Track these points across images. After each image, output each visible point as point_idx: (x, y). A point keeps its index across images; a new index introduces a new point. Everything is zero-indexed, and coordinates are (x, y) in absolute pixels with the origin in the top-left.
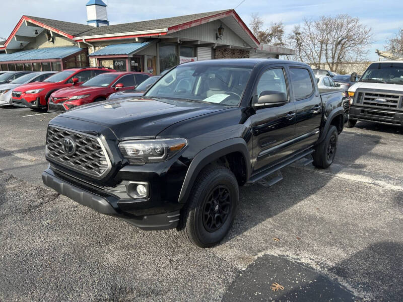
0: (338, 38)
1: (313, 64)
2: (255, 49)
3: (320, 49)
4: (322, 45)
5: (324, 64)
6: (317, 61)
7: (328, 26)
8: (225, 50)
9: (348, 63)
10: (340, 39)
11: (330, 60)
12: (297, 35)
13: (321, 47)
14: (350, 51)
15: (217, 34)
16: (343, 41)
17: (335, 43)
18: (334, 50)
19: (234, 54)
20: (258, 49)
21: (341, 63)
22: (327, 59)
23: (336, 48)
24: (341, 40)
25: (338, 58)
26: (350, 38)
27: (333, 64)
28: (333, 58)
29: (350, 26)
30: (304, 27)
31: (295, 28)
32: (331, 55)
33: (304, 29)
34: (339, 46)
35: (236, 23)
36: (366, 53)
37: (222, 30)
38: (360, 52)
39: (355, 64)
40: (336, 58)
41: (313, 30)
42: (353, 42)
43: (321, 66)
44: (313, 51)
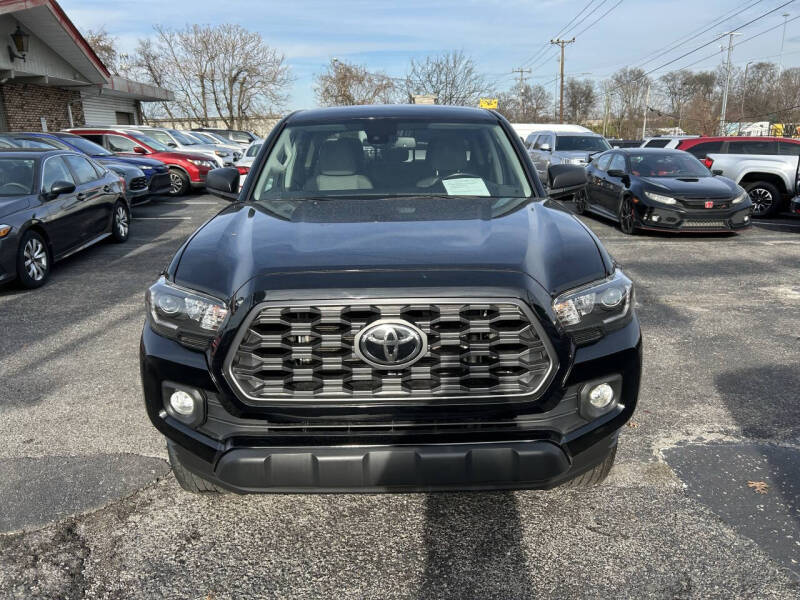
0: (231, 71)
1: (194, 120)
2: (99, 86)
3: (200, 90)
4: (202, 82)
5: (215, 120)
6: (201, 113)
7: (206, 45)
8: (25, 88)
9: (258, 117)
10: (234, 72)
11: (226, 113)
12: (148, 60)
13: (203, 87)
14: (257, 95)
15: (9, 48)
16: (241, 76)
17: (227, 79)
18: (228, 92)
19: (47, 96)
20: (105, 86)
21: (247, 119)
22: (219, 109)
23: (231, 90)
24: (238, 74)
25: (240, 107)
26: (252, 71)
27: (232, 119)
28: (230, 107)
29: (247, 48)
30: (159, 43)
31: (142, 43)
32: (225, 102)
33: (161, 48)
34: (237, 86)
35: (55, 24)
36: (285, 100)
37: (24, 39)
38: (275, 98)
39: (270, 121)
40: (236, 109)
41: (180, 52)
42: (260, 78)
43: (210, 123)
44: (189, 92)
